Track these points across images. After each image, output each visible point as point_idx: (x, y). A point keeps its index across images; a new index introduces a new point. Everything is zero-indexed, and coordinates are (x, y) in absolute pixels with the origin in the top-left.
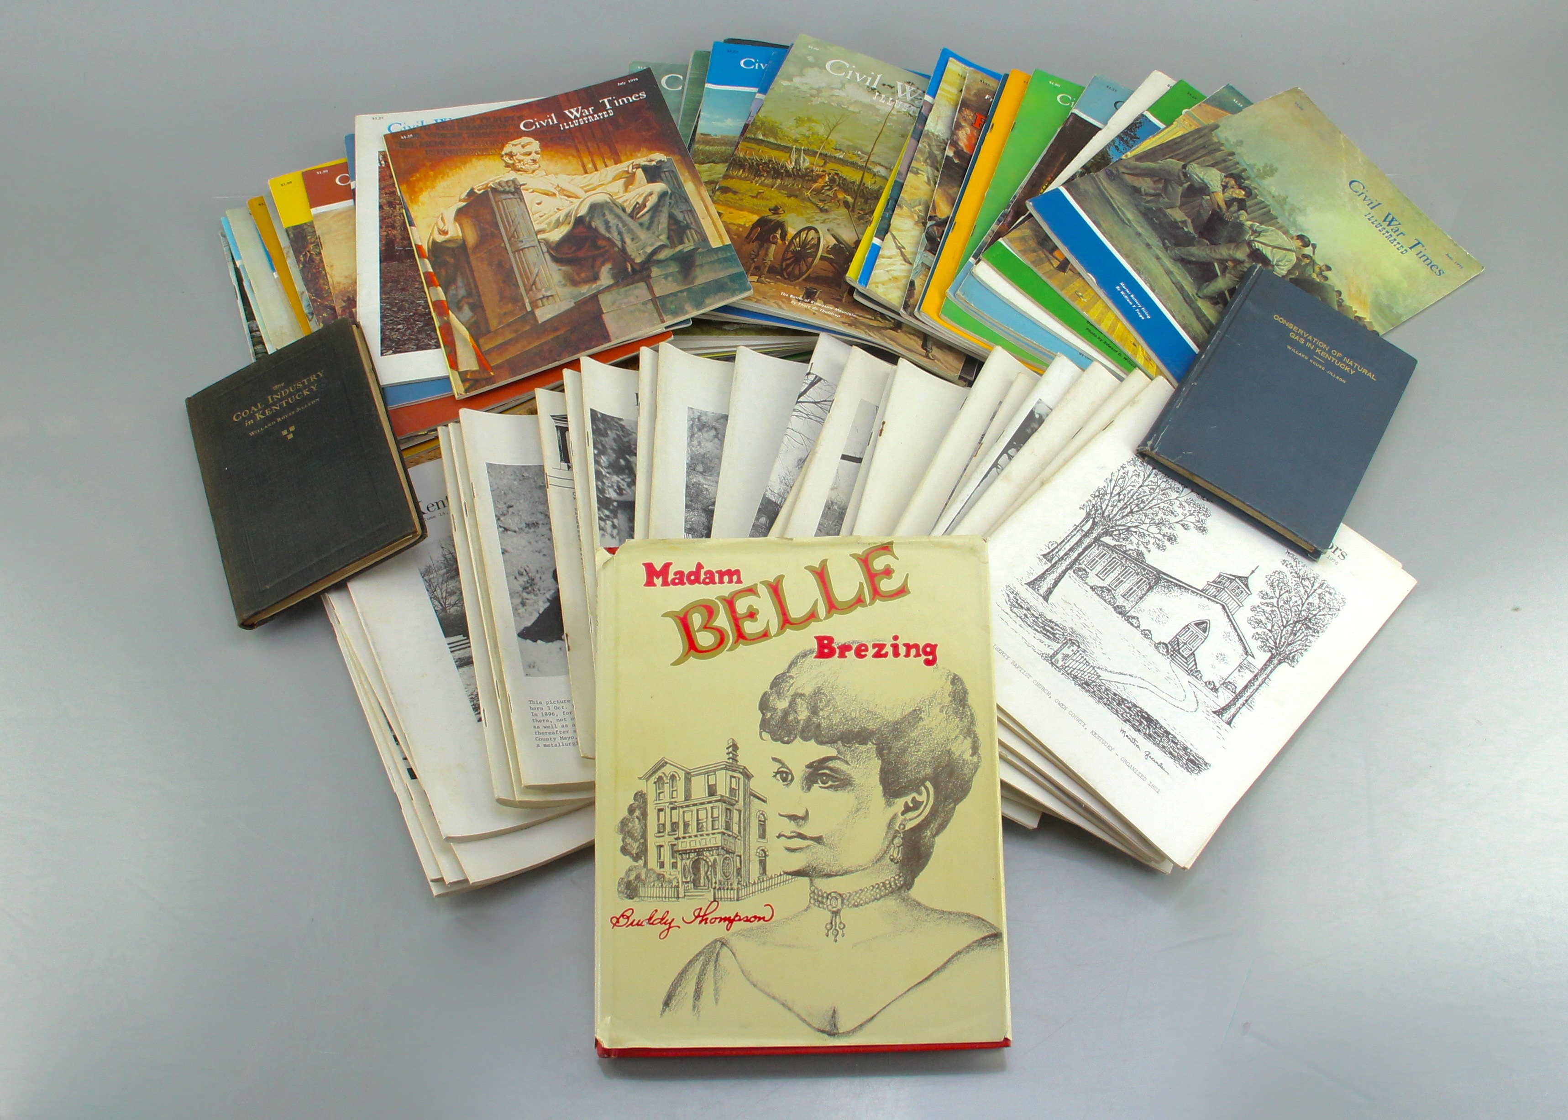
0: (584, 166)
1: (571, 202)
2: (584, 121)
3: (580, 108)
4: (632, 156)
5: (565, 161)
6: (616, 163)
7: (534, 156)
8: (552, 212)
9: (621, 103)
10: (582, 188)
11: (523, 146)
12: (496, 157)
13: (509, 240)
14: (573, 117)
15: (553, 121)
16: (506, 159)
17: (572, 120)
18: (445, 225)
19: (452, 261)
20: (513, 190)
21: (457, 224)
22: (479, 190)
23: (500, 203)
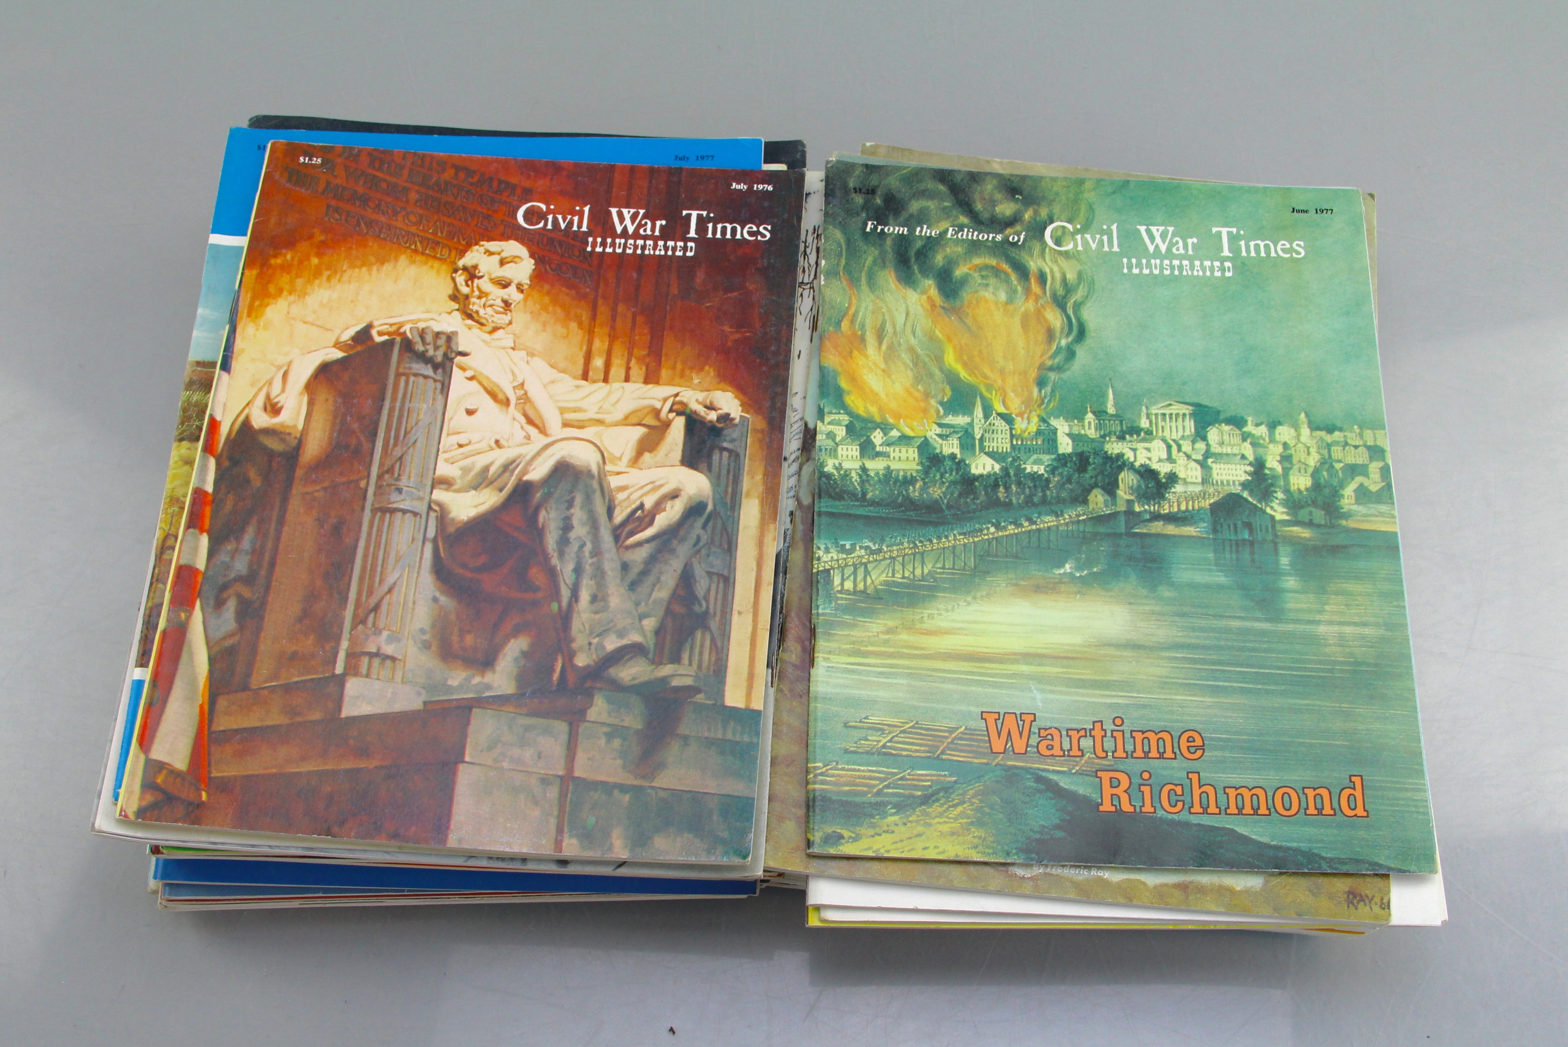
0: (588, 358)
1: (528, 437)
2: (636, 247)
3: (642, 212)
4: (682, 378)
5: (561, 330)
6: (646, 381)
7: (512, 293)
8: (483, 445)
9: (719, 236)
10: (562, 410)
11: (502, 263)
12: (444, 267)
13: (380, 477)
14: (619, 229)
15: (580, 225)
16: (460, 279)
17: (614, 235)
18: (283, 390)
19: (257, 482)
20: (439, 359)
21: (305, 399)
22: (380, 334)
23: (403, 380)
